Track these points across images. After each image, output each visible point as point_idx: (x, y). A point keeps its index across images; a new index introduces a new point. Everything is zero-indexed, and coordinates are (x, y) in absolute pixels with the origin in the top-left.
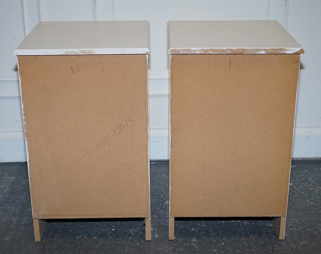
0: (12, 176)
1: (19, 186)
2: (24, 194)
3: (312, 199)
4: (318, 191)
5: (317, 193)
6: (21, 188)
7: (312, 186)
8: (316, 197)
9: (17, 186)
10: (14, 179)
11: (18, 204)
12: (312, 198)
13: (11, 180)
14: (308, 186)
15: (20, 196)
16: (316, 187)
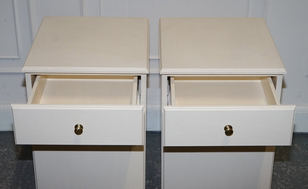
0: (4, 147)
1: (10, 159)
2: (15, 170)
3: (283, 181)
4: (290, 172)
5: (288, 174)
6: (11, 162)
7: (285, 165)
8: (287, 178)
9: (8, 159)
10: (6, 151)
11: (8, 181)
12: (283, 179)
13: (3, 152)
14: (281, 166)
15: (11, 172)
16: (289, 166)
